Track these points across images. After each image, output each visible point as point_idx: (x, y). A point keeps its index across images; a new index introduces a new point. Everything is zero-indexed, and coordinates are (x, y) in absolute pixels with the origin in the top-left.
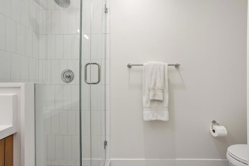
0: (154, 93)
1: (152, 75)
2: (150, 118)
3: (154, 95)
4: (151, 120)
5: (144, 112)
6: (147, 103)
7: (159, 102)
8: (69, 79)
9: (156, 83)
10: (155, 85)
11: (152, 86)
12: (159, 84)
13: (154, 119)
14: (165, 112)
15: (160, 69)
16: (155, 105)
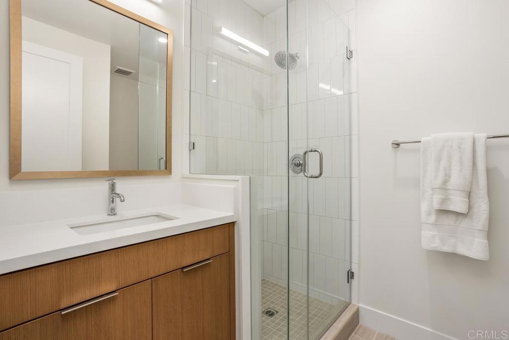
0: (443, 197)
1: (439, 160)
2: (435, 245)
3: (445, 200)
4: (438, 249)
5: (423, 232)
6: (429, 214)
7: (461, 217)
8: (300, 167)
9: (450, 177)
10: (445, 182)
11: (439, 181)
12: (457, 179)
13: (446, 249)
14: (476, 239)
15: (460, 148)
16: (449, 221)
